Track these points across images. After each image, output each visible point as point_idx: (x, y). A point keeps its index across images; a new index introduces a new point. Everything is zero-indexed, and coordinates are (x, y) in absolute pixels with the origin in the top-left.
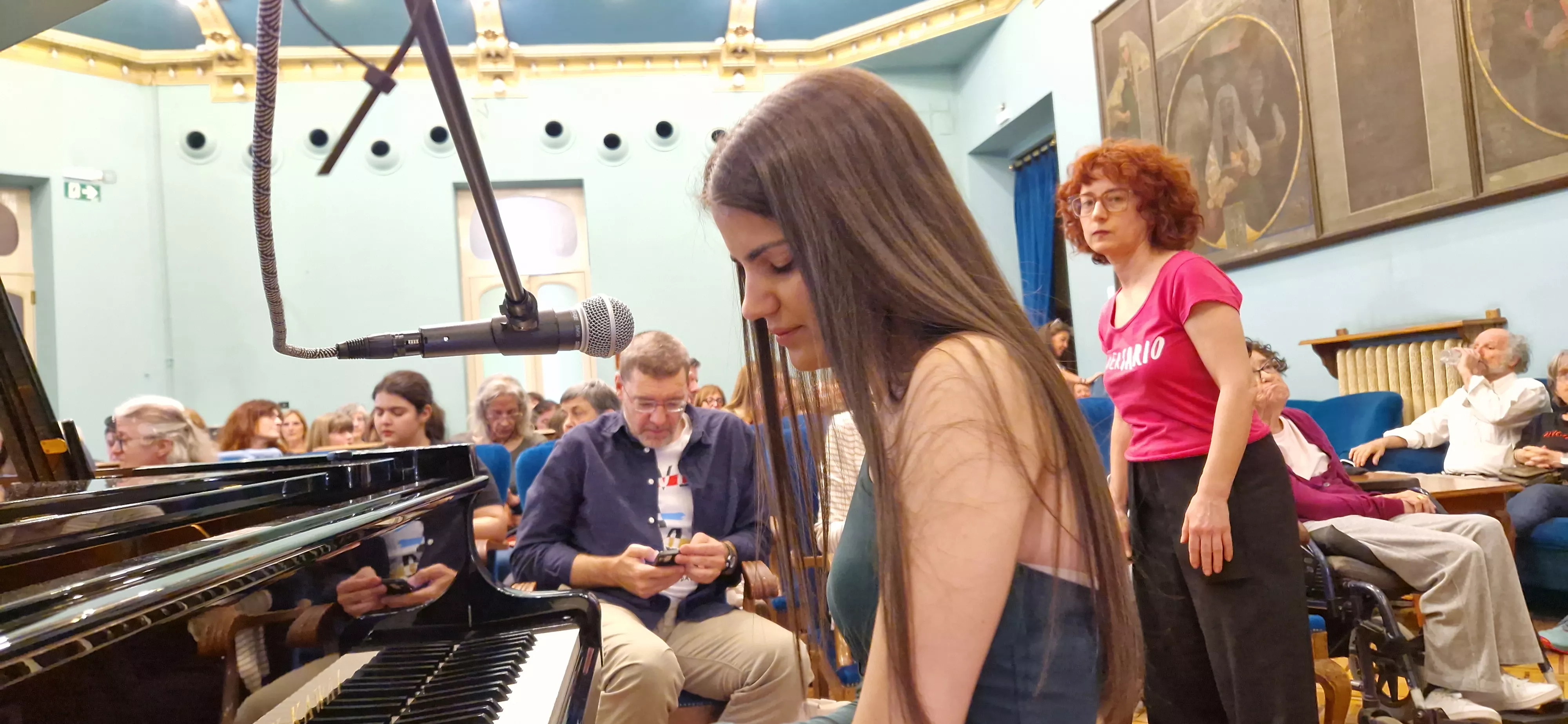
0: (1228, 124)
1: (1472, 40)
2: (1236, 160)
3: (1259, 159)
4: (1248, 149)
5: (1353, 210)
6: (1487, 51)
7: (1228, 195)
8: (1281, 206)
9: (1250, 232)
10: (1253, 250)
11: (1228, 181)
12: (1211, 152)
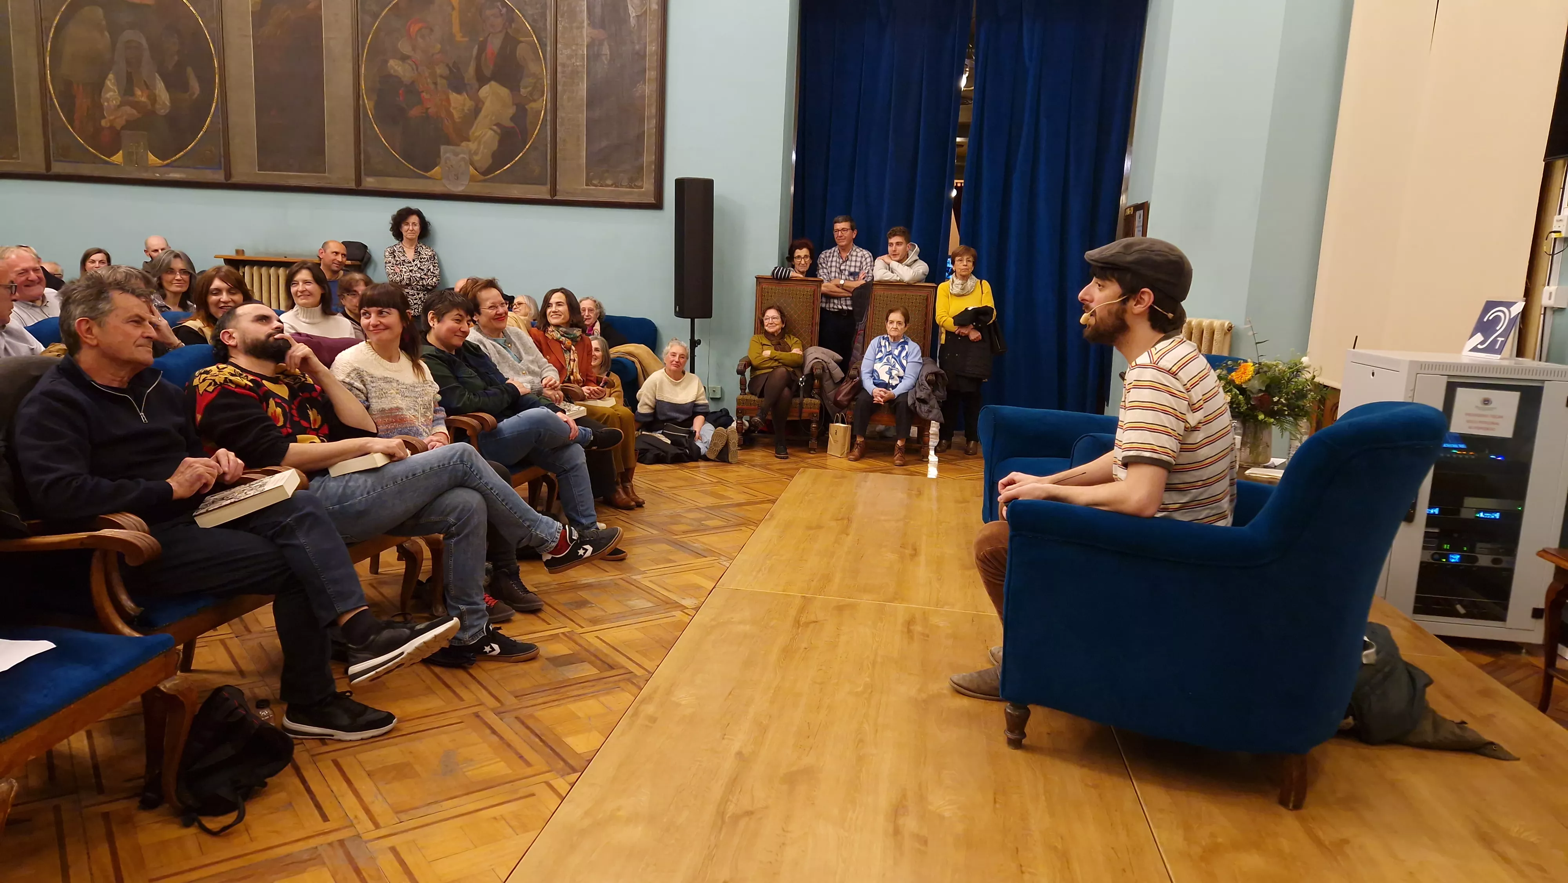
0: (133, 64)
2: (140, 95)
3: (168, 104)
4: (157, 92)
5: (259, 170)
7: (127, 121)
8: (189, 147)
9: (152, 159)
10: (154, 174)
11: (129, 112)
12: (110, 80)
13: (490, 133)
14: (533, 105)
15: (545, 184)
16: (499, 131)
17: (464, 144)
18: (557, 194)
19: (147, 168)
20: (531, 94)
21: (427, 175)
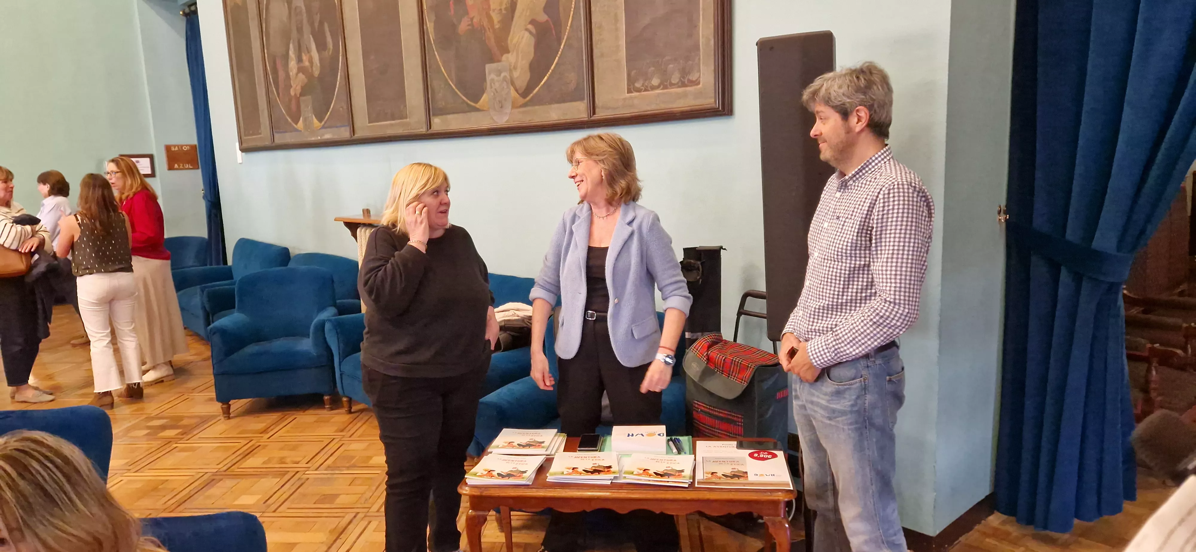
0: (300, 30)
1: (425, 12)
2: (306, 61)
3: (319, 65)
4: (313, 54)
5: (369, 122)
6: (433, 24)
7: (302, 88)
8: (332, 107)
9: (316, 122)
10: (317, 136)
11: (302, 78)
12: (291, 50)
13: (527, 34)
15: (582, 99)
16: (534, 31)
17: (504, 57)
18: (596, 111)
19: (313, 131)
21: (478, 106)
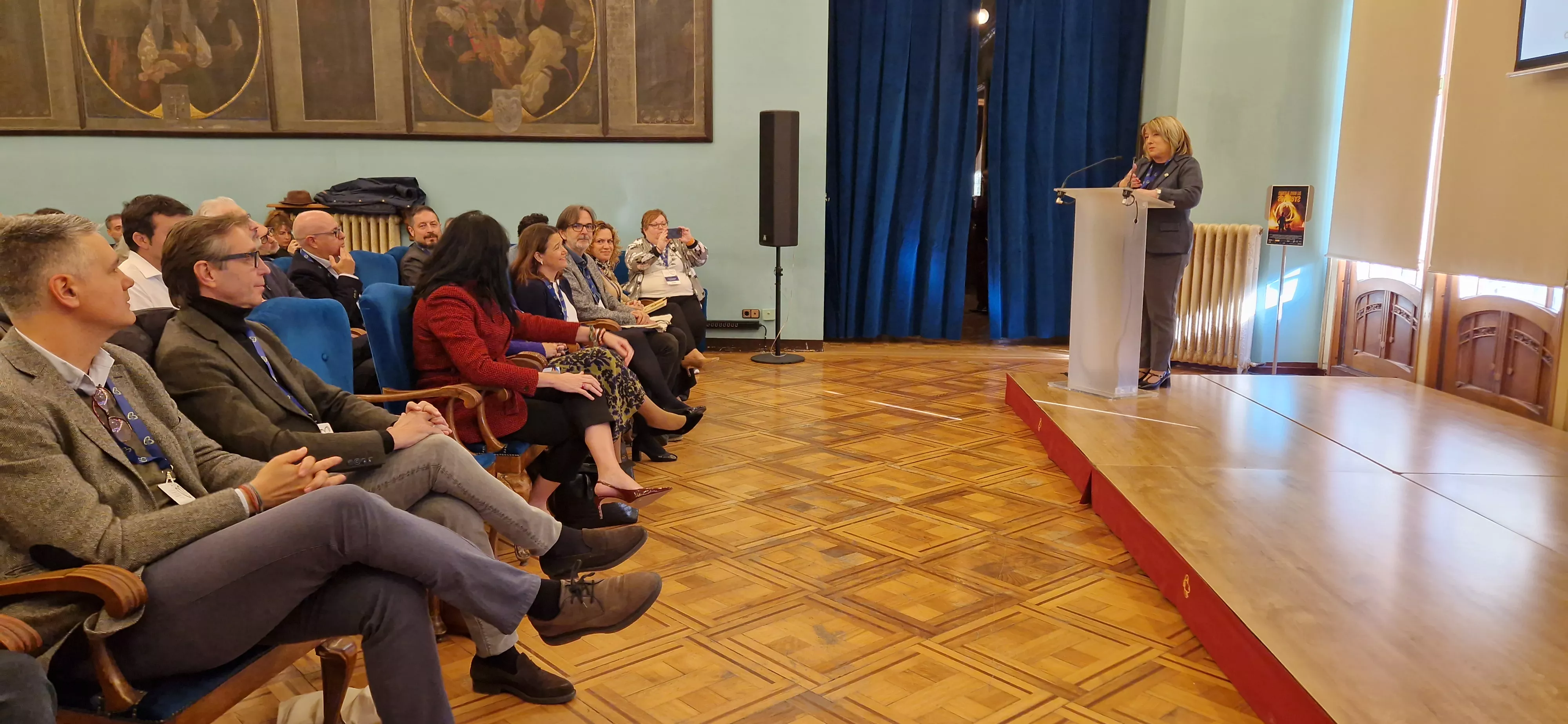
1: (411, 38)
2: (180, 48)
4: (197, 45)
5: (306, 119)
7: (167, 75)
8: (233, 99)
10: (197, 126)
11: (169, 65)
12: (147, 35)
13: (542, 75)
14: (582, 47)
15: (597, 123)
16: (550, 73)
17: (515, 86)
18: (610, 131)
19: (188, 121)
20: (580, 36)
21: (478, 117)
